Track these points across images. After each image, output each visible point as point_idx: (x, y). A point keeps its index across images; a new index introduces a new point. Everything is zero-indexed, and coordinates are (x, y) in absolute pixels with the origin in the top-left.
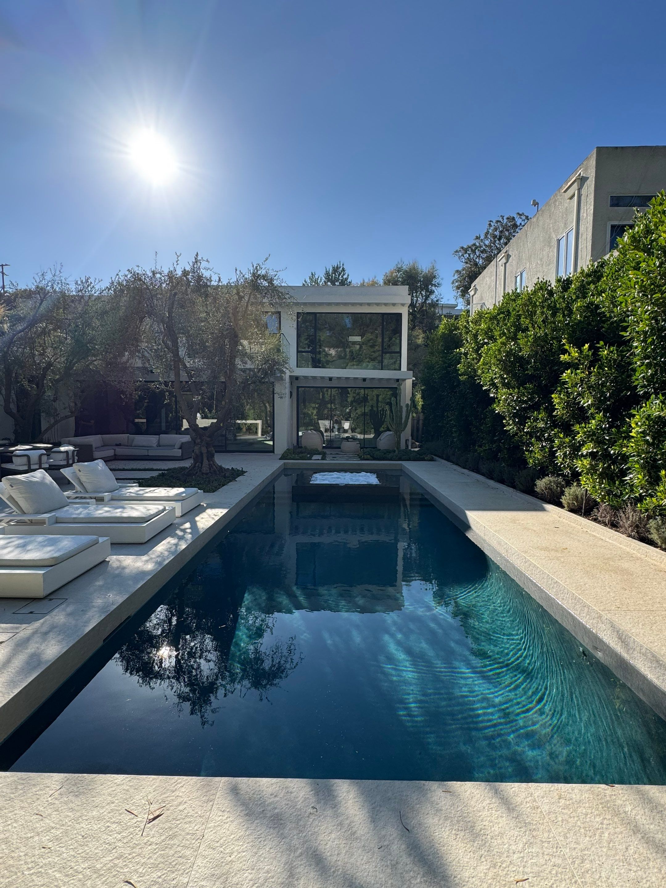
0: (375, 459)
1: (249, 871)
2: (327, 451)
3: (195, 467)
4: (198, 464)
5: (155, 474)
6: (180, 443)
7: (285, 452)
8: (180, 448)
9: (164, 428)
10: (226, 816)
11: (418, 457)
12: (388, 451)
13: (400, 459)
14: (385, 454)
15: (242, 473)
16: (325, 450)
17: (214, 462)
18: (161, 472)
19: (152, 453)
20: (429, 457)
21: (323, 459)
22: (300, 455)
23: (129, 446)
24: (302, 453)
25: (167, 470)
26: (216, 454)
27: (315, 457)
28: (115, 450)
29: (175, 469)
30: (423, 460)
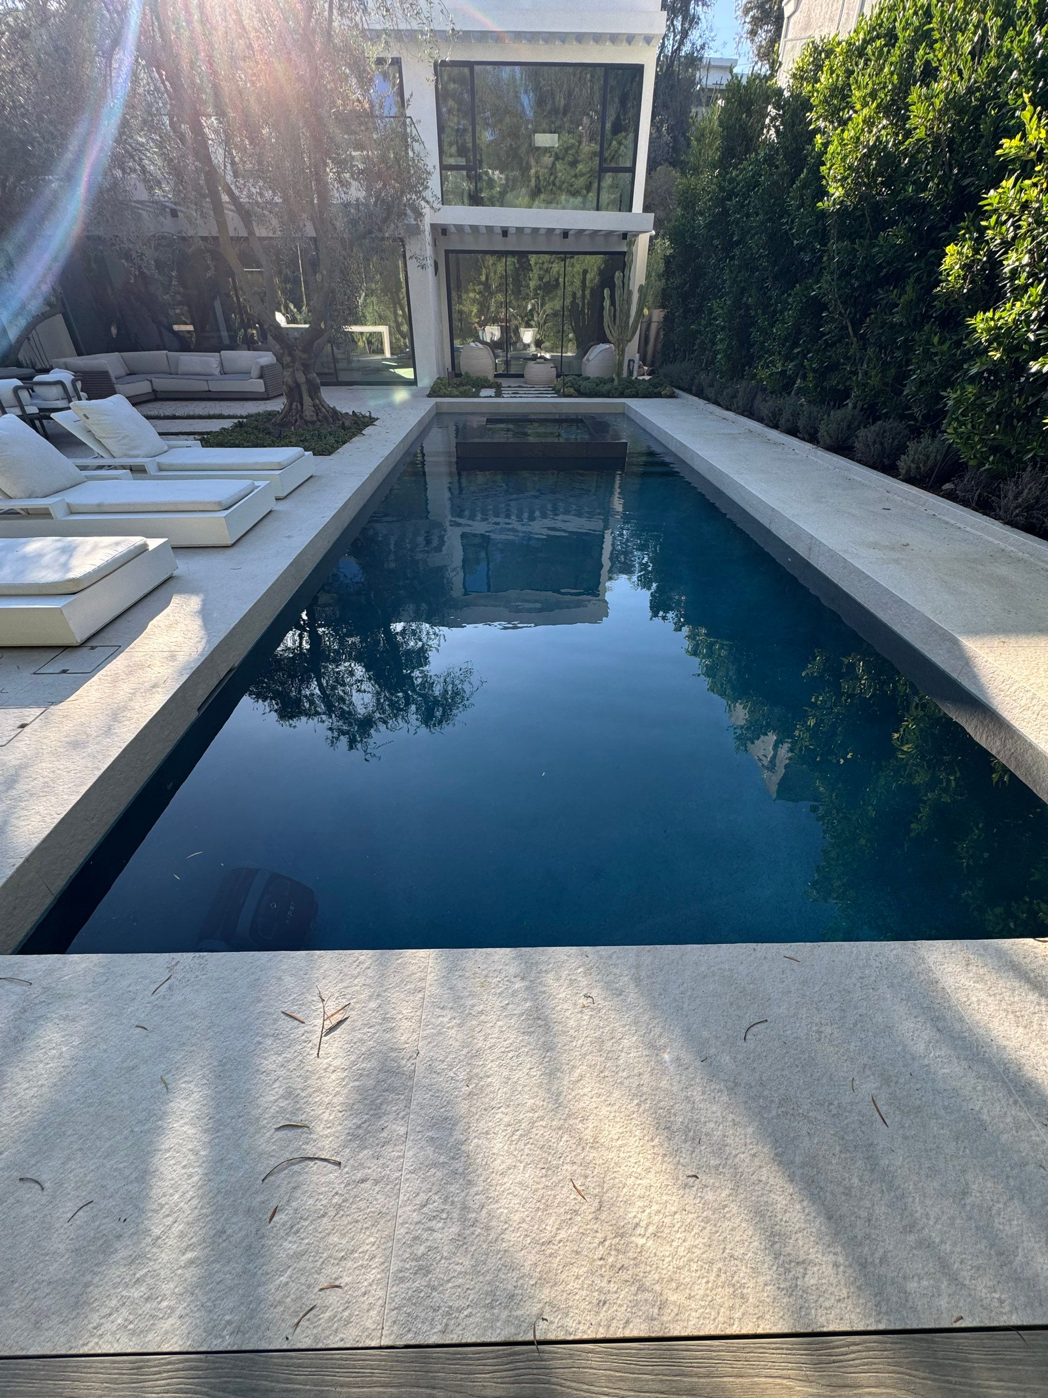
0: (581, 394)
1: (502, 1109)
2: (504, 382)
3: (290, 409)
4: (295, 404)
5: (228, 424)
6: (258, 367)
7: (436, 383)
8: (260, 378)
9: (226, 341)
10: (449, 1017)
11: (651, 392)
12: (601, 381)
13: (622, 395)
14: (597, 385)
15: (370, 421)
16: (499, 380)
17: (321, 401)
18: (236, 421)
19: (215, 387)
20: (667, 390)
21: (499, 394)
22: (462, 389)
23: (172, 373)
24: (462, 384)
25: (246, 417)
26: (322, 388)
27: (484, 392)
28: (151, 381)
29: (259, 414)
30: (658, 395)
